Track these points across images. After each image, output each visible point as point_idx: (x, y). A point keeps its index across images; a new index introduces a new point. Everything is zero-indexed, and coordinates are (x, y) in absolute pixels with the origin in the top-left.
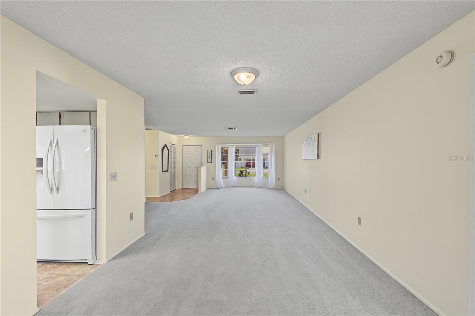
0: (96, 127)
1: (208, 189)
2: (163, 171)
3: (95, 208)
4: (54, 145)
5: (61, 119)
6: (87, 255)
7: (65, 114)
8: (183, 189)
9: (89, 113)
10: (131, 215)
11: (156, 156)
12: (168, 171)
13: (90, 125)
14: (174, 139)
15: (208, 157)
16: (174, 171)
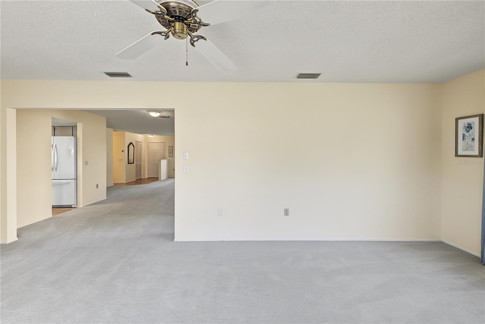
0: (77, 137)
1: (169, 178)
2: (129, 163)
3: (76, 179)
4: (54, 147)
5: (55, 131)
6: (71, 202)
7: (58, 128)
8: (149, 179)
9: (72, 127)
10: (97, 185)
11: (122, 151)
12: (133, 163)
13: (73, 136)
14: (140, 137)
15: (170, 152)
16: (140, 163)
